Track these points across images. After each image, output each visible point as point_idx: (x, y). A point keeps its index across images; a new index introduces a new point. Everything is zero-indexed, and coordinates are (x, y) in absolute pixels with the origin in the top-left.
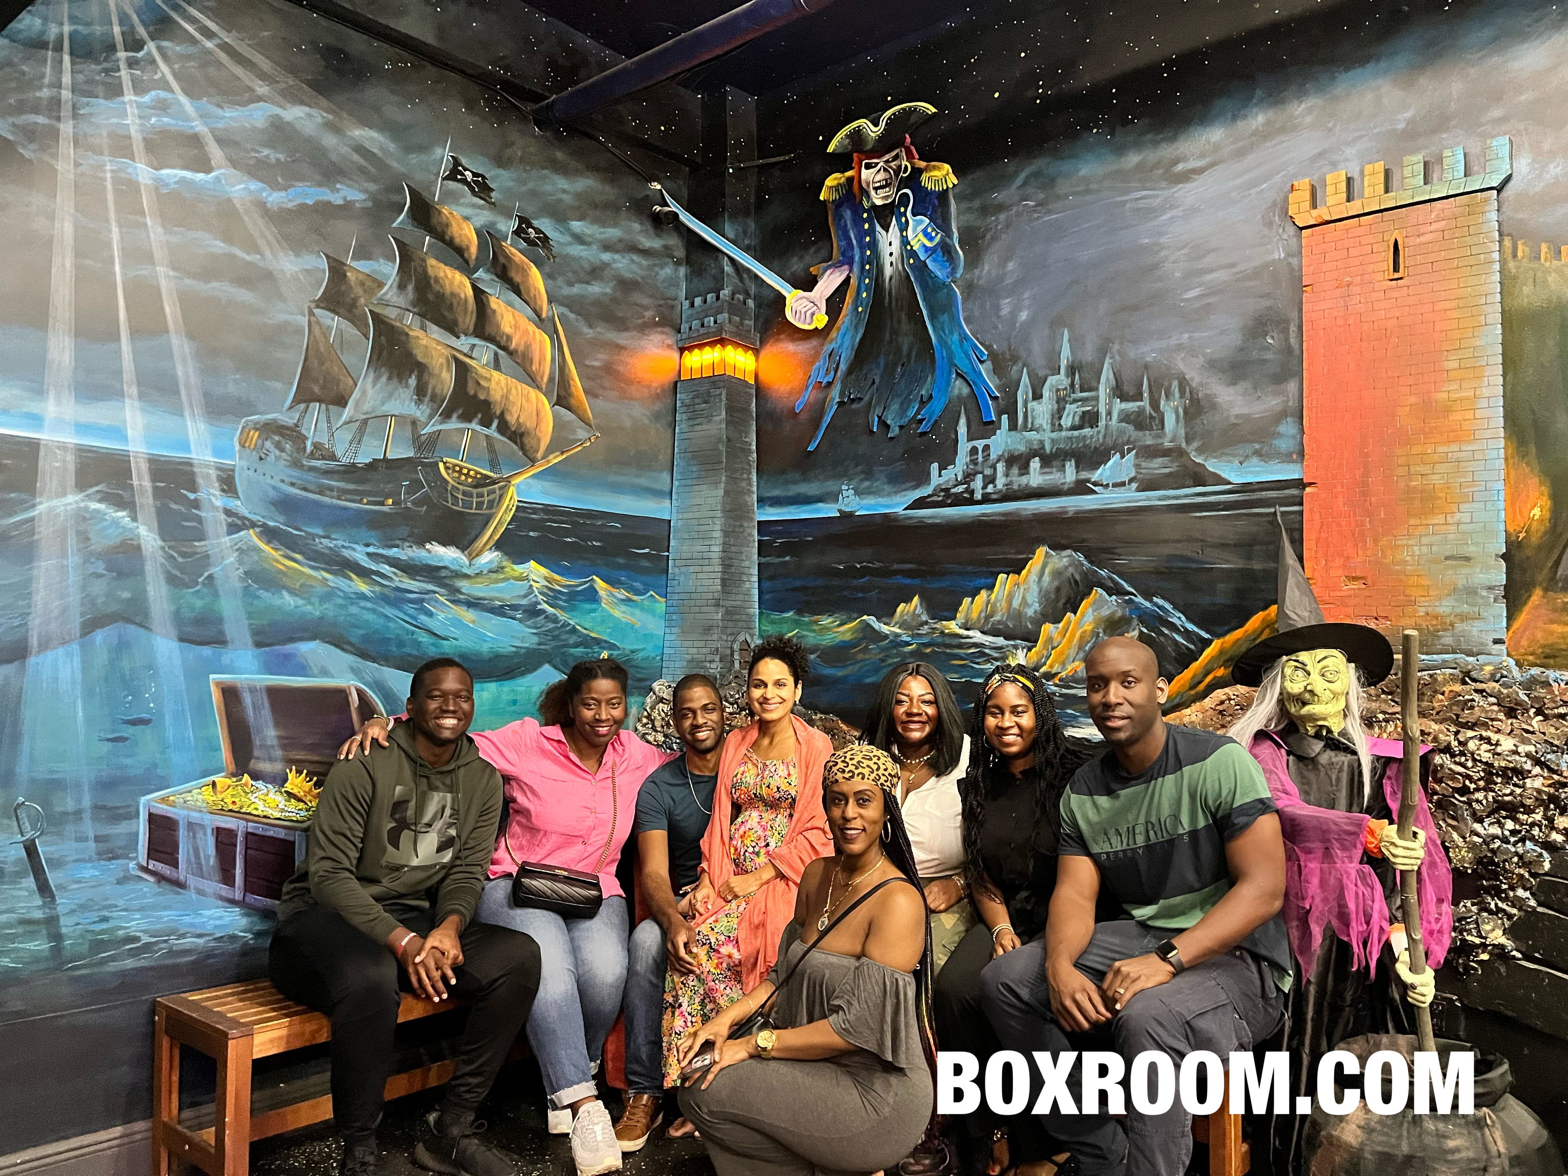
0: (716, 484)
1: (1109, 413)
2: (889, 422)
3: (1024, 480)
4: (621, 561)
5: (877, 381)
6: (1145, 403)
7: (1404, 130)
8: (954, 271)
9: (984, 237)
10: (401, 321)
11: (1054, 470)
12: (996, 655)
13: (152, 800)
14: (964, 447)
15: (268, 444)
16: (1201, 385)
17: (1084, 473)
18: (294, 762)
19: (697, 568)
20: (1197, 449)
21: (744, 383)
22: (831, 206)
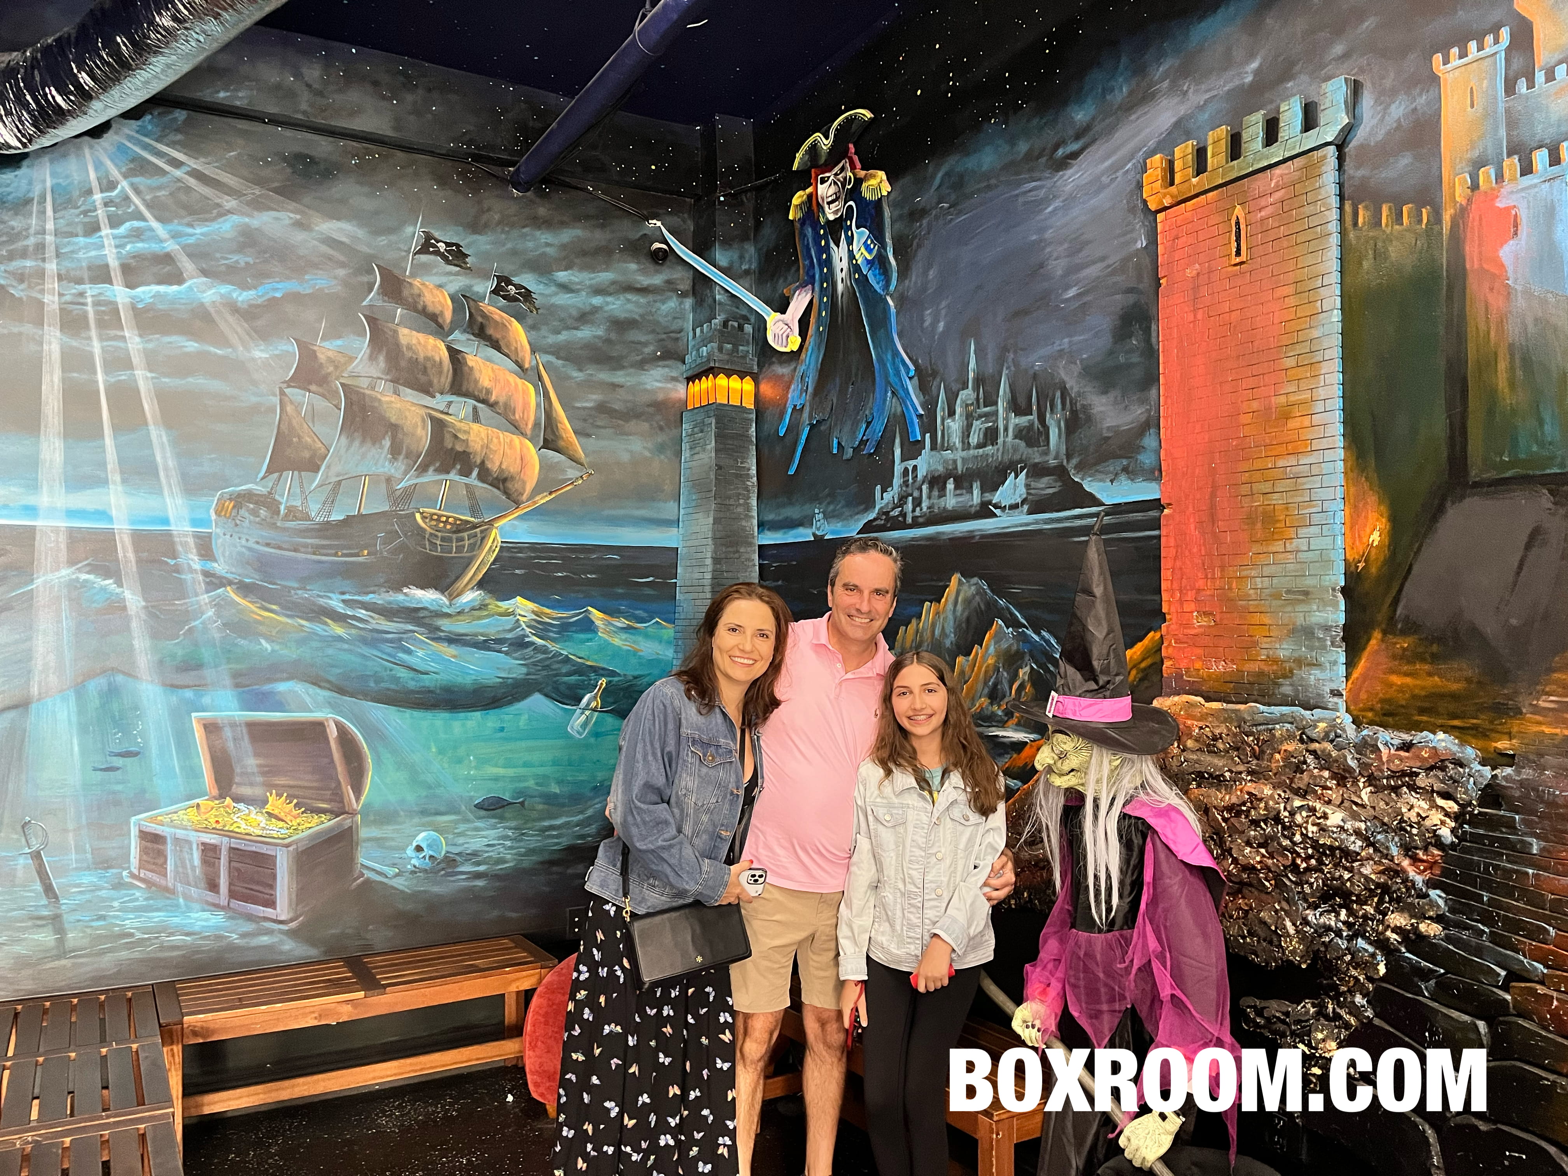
0: (707, 512)
1: (1006, 429)
2: (844, 444)
3: (942, 502)
4: (620, 591)
5: (835, 402)
6: (1034, 417)
7: (1252, 84)
8: (888, 283)
9: (911, 245)
10: (373, 389)
11: (964, 491)
13: (142, 819)
14: (898, 468)
15: (243, 512)
16: (1079, 394)
17: (987, 494)
18: (275, 786)
19: (695, 596)
20: (1075, 468)
21: (741, 409)
22: (797, 225)
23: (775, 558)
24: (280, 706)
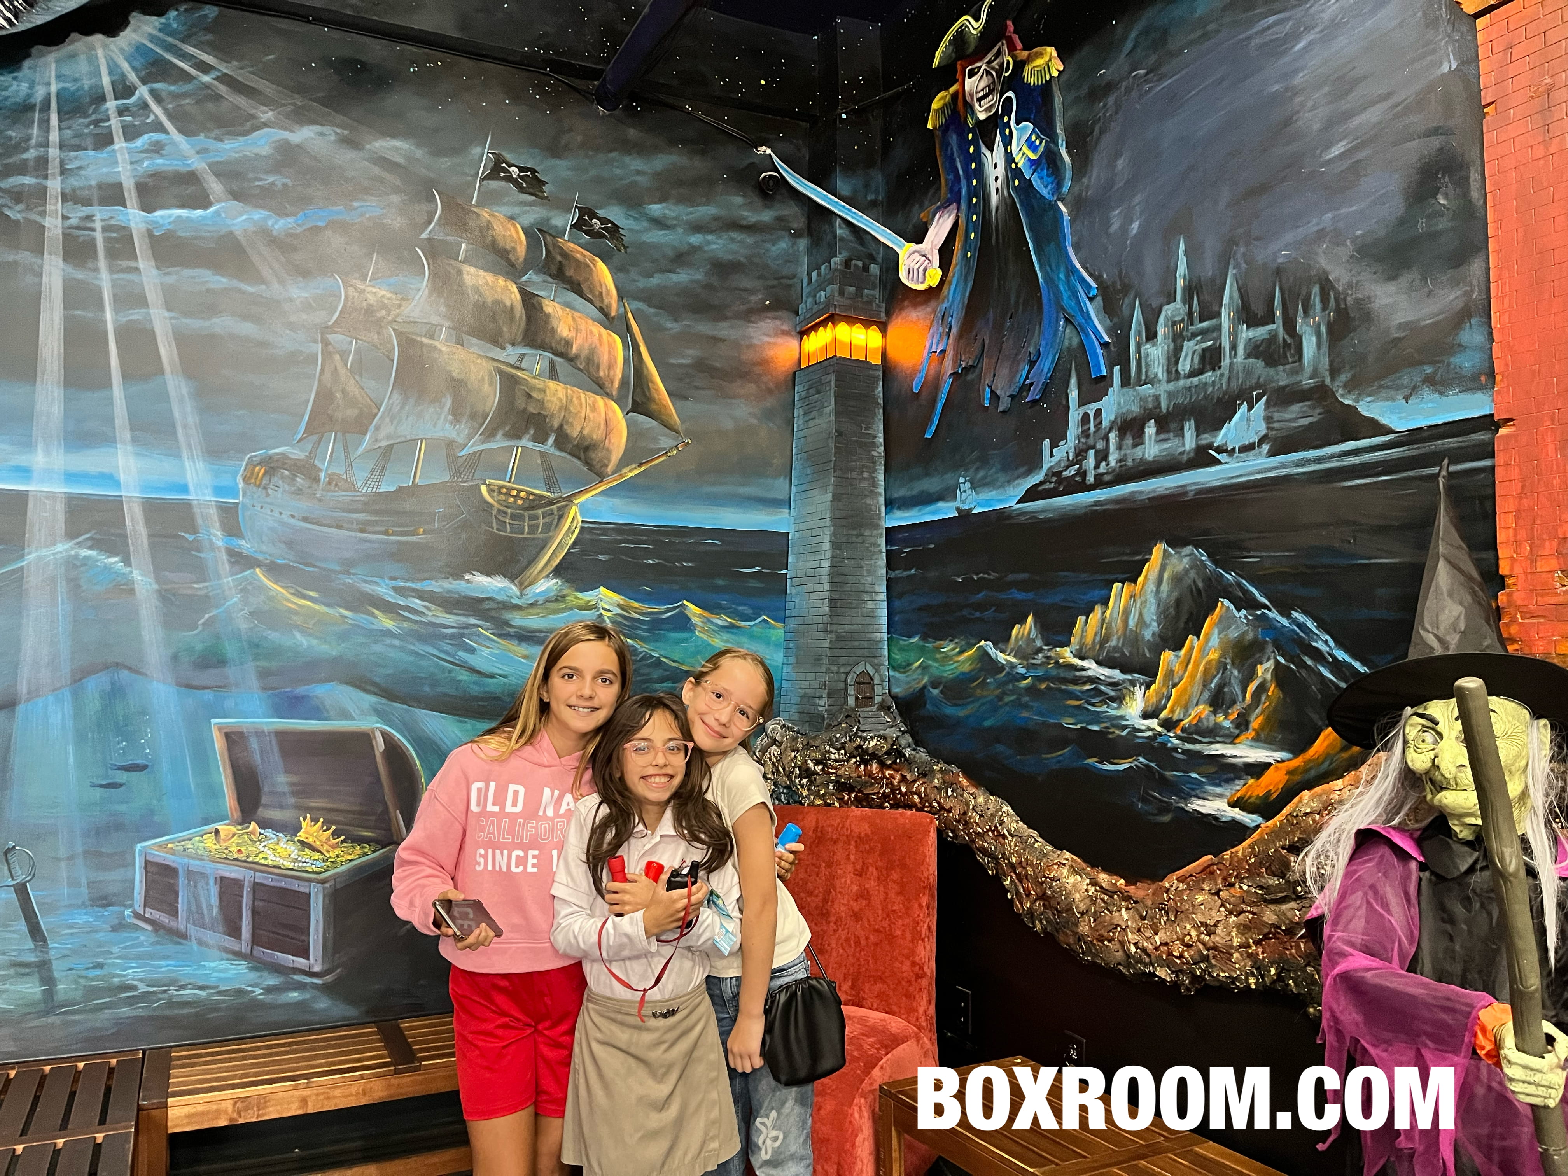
0: (826, 487)
1: (1234, 347)
2: (998, 392)
3: (1138, 452)
5: (987, 342)
6: (1277, 326)
8: (1059, 185)
9: (1092, 133)
10: (432, 337)
11: (1171, 435)
12: (1112, 693)
13: (148, 846)
14: (1075, 415)
15: (275, 480)
16: (1350, 285)
17: (1205, 436)
18: (309, 809)
19: (810, 588)
20: (1345, 386)
21: (865, 365)
22: (938, 133)
23: (906, 542)
24: (317, 713)
